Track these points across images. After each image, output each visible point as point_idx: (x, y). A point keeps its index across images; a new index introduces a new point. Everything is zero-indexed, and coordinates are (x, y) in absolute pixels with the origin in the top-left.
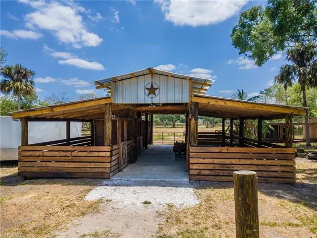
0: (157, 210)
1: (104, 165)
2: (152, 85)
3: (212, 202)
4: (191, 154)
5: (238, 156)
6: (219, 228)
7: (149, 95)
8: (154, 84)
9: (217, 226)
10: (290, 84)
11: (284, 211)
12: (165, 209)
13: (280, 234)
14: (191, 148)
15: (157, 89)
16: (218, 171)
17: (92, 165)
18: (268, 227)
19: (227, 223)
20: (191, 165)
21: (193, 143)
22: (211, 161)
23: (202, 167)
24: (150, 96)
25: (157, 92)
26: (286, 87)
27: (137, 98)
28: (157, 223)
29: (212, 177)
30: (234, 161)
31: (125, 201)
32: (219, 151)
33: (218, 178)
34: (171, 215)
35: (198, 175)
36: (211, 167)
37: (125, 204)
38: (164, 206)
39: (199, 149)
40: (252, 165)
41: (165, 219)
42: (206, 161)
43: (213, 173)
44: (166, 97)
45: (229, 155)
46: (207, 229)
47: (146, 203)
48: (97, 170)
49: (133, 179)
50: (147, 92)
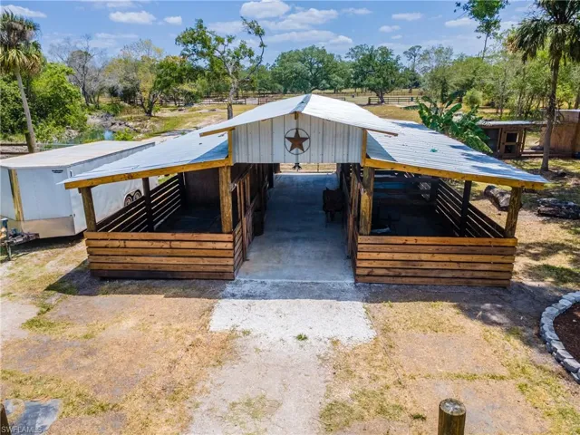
0: (318, 352)
1: (224, 262)
2: (297, 133)
3: (391, 334)
4: (359, 246)
5: (431, 249)
6: (404, 387)
7: (291, 149)
8: (300, 131)
9: (400, 383)
10: (534, 55)
11: (488, 351)
12: (329, 348)
13: (478, 395)
14: (359, 237)
15: (305, 139)
16: (400, 270)
17: (206, 261)
18: (465, 381)
19: (413, 378)
20: (358, 262)
21: (362, 230)
22: (388, 256)
23: (375, 264)
24: (294, 151)
25: (305, 144)
26: (524, 58)
27: (272, 154)
28: (322, 379)
29: (389, 278)
30: (424, 257)
31: (269, 334)
32: (401, 242)
33: (399, 280)
34: (339, 362)
35: (368, 275)
36: (388, 264)
37: (271, 340)
38: (325, 342)
39: (372, 239)
40: (451, 261)
41: (332, 371)
42: (383, 256)
43: (391, 273)
44: (320, 153)
45: (418, 247)
46: (388, 388)
47: (300, 338)
48: (213, 268)
49: (269, 281)
50: (289, 144)
